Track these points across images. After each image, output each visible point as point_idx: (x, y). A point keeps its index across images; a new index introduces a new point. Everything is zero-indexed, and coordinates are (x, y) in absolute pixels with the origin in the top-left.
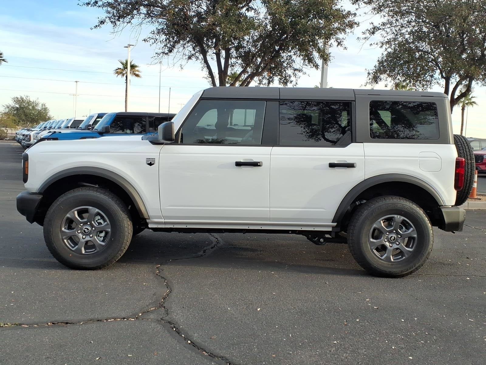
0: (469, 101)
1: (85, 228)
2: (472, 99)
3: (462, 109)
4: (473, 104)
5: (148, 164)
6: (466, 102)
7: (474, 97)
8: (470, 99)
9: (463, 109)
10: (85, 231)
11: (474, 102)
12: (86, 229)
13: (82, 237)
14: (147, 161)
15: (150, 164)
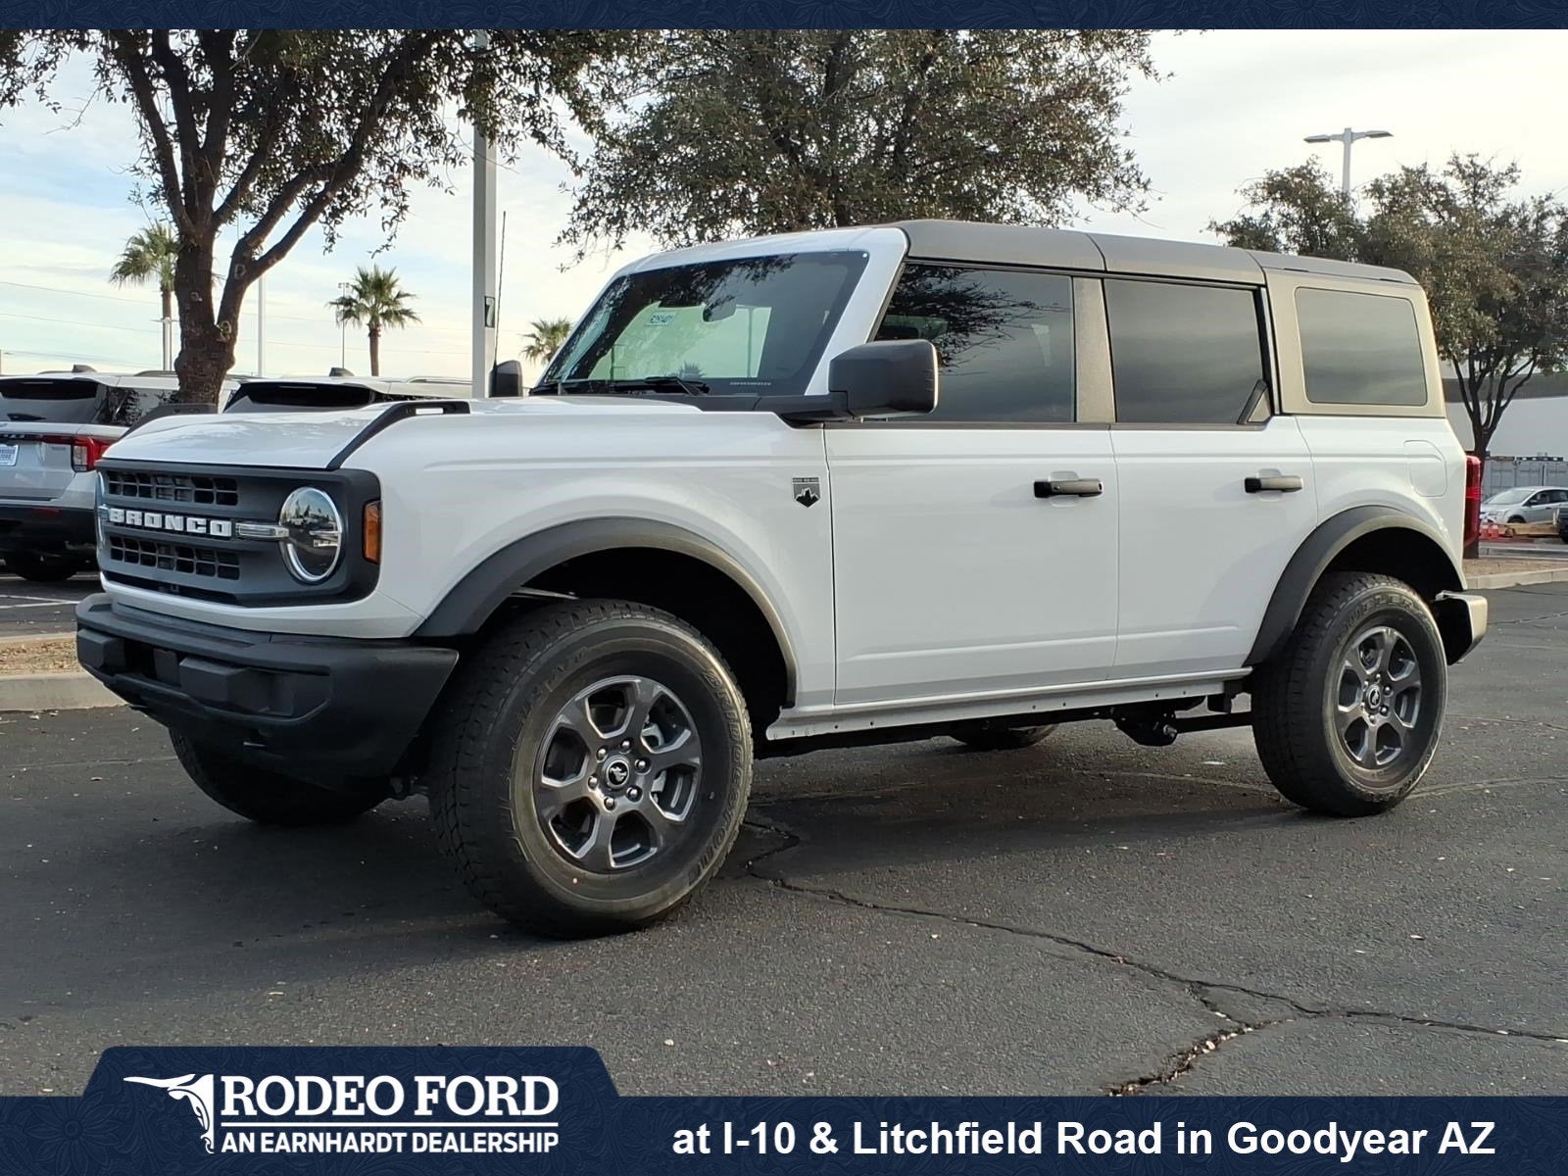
0: (391, 308)
1: (614, 766)
2: (402, 300)
3: (370, 335)
4: (403, 316)
5: (800, 500)
6: (380, 312)
7: (408, 295)
8: (395, 302)
9: (374, 334)
10: (615, 776)
11: (407, 313)
12: (618, 769)
13: (605, 801)
14: (797, 489)
15: (807, 500)
